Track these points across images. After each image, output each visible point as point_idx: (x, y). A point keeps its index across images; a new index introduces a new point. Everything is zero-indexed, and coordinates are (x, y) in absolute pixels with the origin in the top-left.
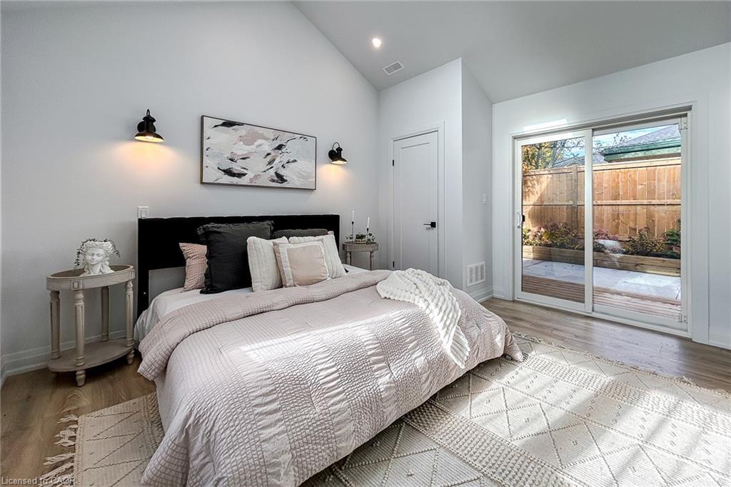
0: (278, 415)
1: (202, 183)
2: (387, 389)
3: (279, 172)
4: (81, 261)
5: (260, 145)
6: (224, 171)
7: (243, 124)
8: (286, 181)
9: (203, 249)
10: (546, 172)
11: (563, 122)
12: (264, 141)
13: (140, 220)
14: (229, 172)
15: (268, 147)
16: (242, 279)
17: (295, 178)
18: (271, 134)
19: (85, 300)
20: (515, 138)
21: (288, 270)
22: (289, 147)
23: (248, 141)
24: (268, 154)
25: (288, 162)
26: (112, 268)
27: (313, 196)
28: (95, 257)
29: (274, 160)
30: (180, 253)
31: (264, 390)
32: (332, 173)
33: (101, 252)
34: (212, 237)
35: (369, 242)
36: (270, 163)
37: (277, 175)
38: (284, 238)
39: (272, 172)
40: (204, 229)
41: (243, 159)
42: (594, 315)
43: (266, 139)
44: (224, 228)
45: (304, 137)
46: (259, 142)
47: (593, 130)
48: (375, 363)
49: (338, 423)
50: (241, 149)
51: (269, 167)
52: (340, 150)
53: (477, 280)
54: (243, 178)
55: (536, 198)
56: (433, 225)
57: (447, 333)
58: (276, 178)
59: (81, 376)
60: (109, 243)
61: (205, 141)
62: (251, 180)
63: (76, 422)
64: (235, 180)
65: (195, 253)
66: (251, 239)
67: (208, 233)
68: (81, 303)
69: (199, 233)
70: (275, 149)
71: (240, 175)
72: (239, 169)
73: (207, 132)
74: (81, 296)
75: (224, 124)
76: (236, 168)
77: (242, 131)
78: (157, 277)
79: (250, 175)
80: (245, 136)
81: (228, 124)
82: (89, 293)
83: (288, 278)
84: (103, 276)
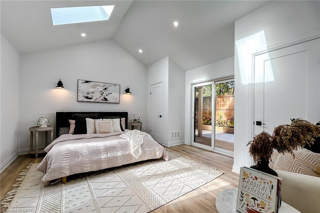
0: (68, 159)
1: (78, 101)
2: (103, 159)
3: (105, 97)
4: (39, 124)
5: (98, 88)
6: (85, 97)
7: (92, 82)
8: (108, 100)
9: (74, 121)
10: (231, 96)
11: (204, 79)
12: (99, 87)
13: (57, 113)
14: (87, 98)
15: (101, 89)
16: (84, 131)
17: (112, 99)
18: (102, 85)
19: (38, 134)
20: (192, 84)
21: (97, 129)
22: (109, 88)
23: (94, 87)
24: (101, 91)
25: (109, 94)
26: (48, 126)
27: (118, 105)
28: (42, 123)
29: (103, 93)
30: (69, 123)
31: (66, 153)
32: (126, 97)
33: (44, 121)
34: (76, 118)
35: (138, 122)
36: (101, 94)
38: (101, 119)
39: (102, 97)
40: (74, 115)
41: (92, 93)
42: (214, 151)
43: (100, 86)
44: (80, 115)
45: (115, 85)
46: (98, 87)
47: (215, 82)
48: (102, 152)
49: (85, 163)
50: (91, 90)
51: (101, 95)
52: (129, 89)
53: (176, 137)
54: (92, 99)
55: (228, 107)
56: (161, 116)
57: (134, 148)
58: (104, 99)
59: (37, 155)
60: (46, 119)
61: (79, 88)
62: (95, 100)
63: (32, 165)
64: (89, 100)
66: (87, 119)
68: (37, 135)
69: (73, 116)
70: (104, 89)
71: (91, 98)
72: (90, 96)
73: (80, 85)
74: (37, 133)
75: (85, 82)
76: (89, 96)
77: (92, 84)
78: (62, 130)
79: (94, 98)
80: (93, 85)
81: (87, 82)
82: (40, 132)
83: (97, 131)
84: (44, 128)
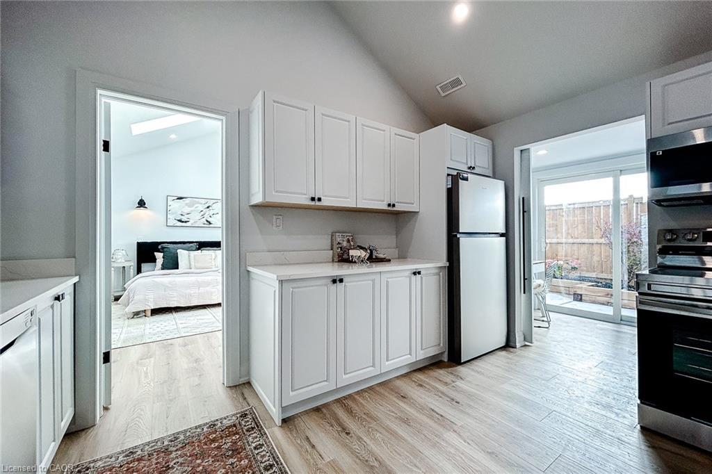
1: (167, 226)
3: (208, 219)
4: (114, 257)
5: (197, 207)
6: (177, 220)
7: (188, 198)
8: (211, 224)
9: (161, 254)
12: (199, 205)
13: (139, 244)
14: (180, 221)
15: (201, 207)
16: (175, 266)
18: (203, 201)
21: (193, 263)
22: (213, 206)
23: (190, 205)
24: (202, 211)
25: (214, 214)
26: (126, 261)
28: (119, 256)
29: (205, 214)
30: (155, 256)
33: (121, 254)
34: (165, 250)
36: (202, 215)
37: (207, 221)
39: (204, 220)
40: (162, 246)
41: (188, 214)
43: (201, 204)
44: (170, 246)
46: (196, 205)
50: (187, 210)
51: (202, 217)
54: (188, 223)
58: (206, 223)
60: (124, 251)
61: (168, 207)
62: (192, 224)
64: (184, 224)
65: (159, 256)
66: (179, 250)
67: (163, 248)
69: (160, 248)
70: (206, 208)
71: (186, 222)
72: (186, 219)
73: (169, 203)
75: (178, 199)
76: (184, 219)
77: (187, 201)
78: (144, 266)
79: (191, 221)
80: (189, 203)
81: (181, 198)
83: (192, 267)
84: (121, 263)
